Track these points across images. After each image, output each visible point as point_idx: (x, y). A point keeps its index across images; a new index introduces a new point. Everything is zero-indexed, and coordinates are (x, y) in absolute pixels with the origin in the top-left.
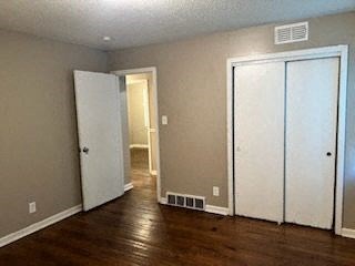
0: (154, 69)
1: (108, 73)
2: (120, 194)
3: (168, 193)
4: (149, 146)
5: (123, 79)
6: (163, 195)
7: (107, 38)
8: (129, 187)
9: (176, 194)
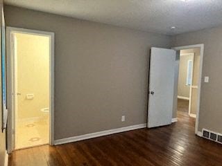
0: (202, 46)
1: (170, 48)
2: (169, 123)
3: (204, 129)
4: (190, 99)
5: (178, 53)
6: (200, 130)
7: (173, 28)
8: (174, 120)
9: (210, 132)
